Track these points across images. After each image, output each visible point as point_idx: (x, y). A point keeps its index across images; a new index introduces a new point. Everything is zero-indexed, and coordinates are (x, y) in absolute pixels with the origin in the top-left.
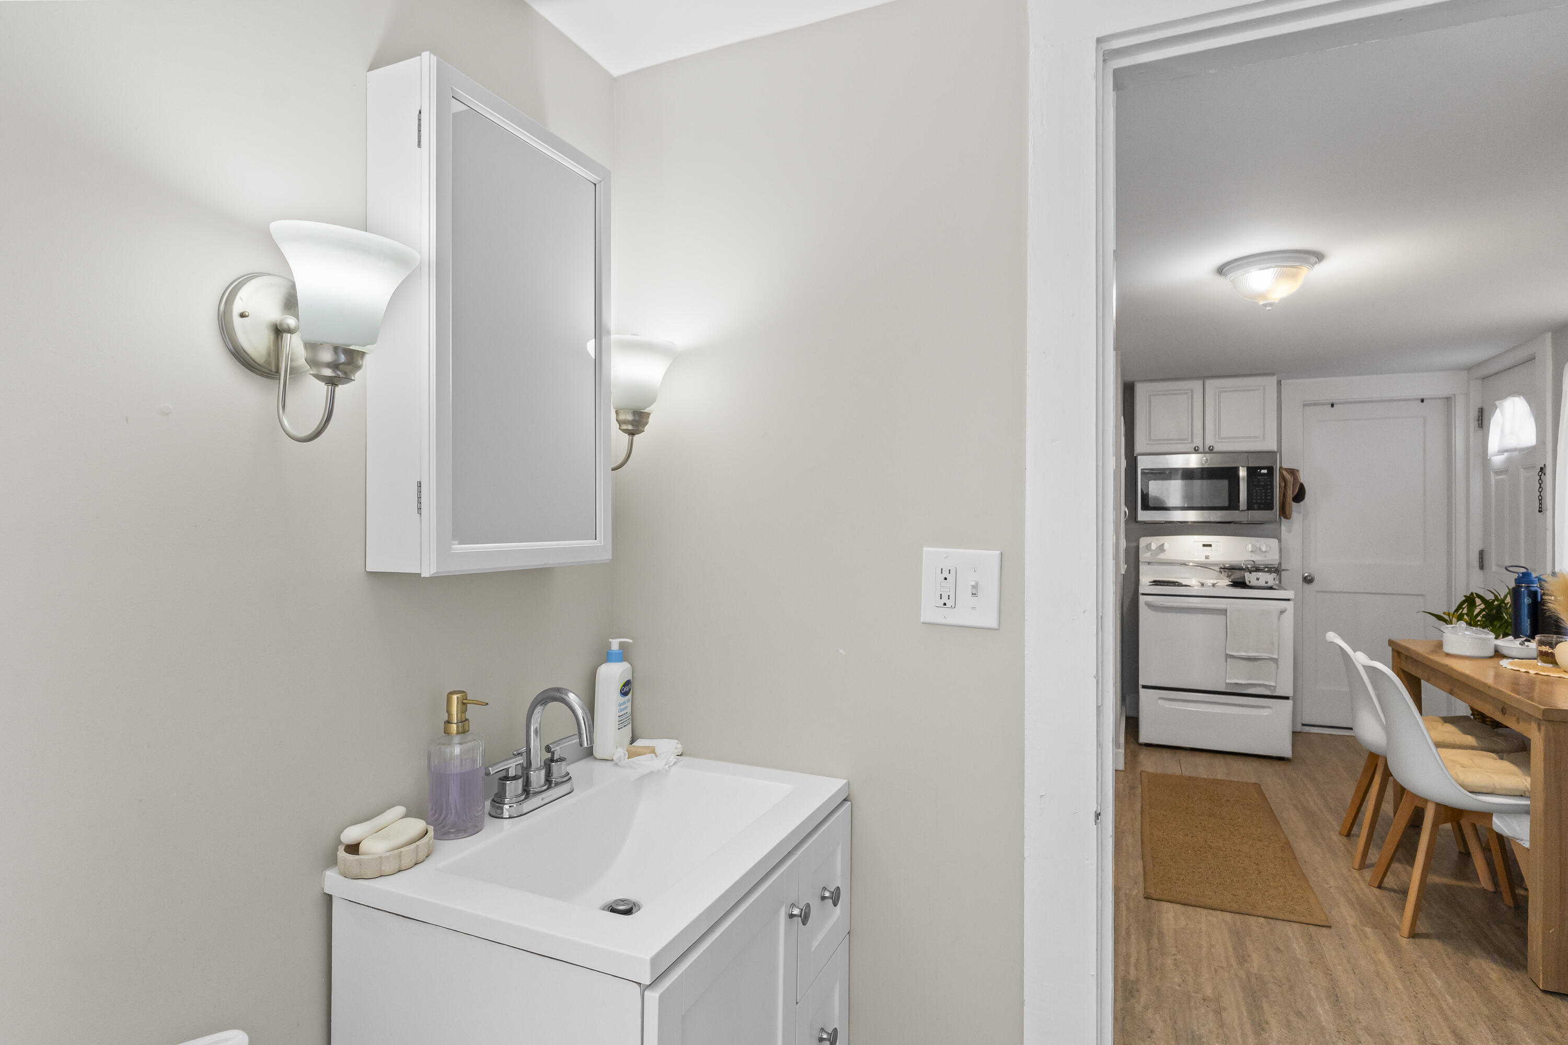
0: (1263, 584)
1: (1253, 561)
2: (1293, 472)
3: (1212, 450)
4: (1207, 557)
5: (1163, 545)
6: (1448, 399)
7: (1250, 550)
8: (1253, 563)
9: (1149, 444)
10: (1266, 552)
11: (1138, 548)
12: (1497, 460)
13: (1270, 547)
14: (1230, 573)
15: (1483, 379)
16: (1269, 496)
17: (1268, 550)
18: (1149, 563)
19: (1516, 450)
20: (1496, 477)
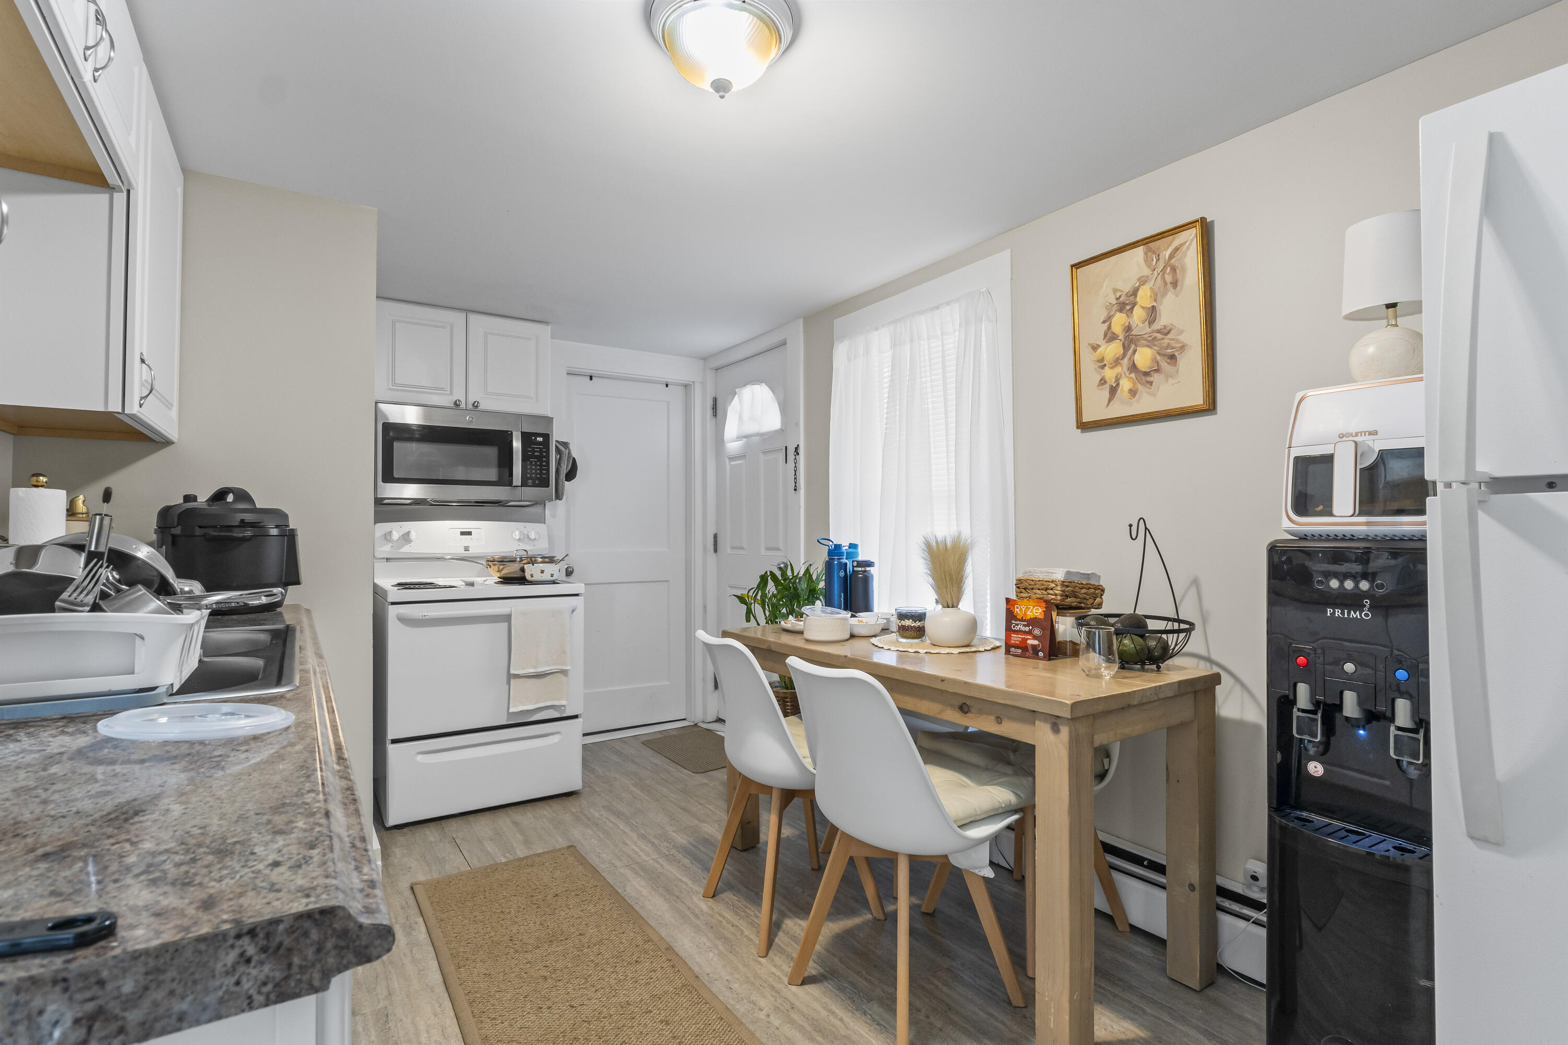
0: (548, 578)
1: (526, 551)
2: (566, 445)
3: (477, 407)
4: (467, 549)
5: (408, 533)
6: (686, 386)
7: (517, 538)
9: (390, 389)
10: (535, 539)
12: (733, 446)
13: (539, 534)
14: (501, 567)
15: (717, 369)
16: (544, 470)
17: (537, 537)
18: (388, 560)
19: (757, 435)
20: (732, 463)
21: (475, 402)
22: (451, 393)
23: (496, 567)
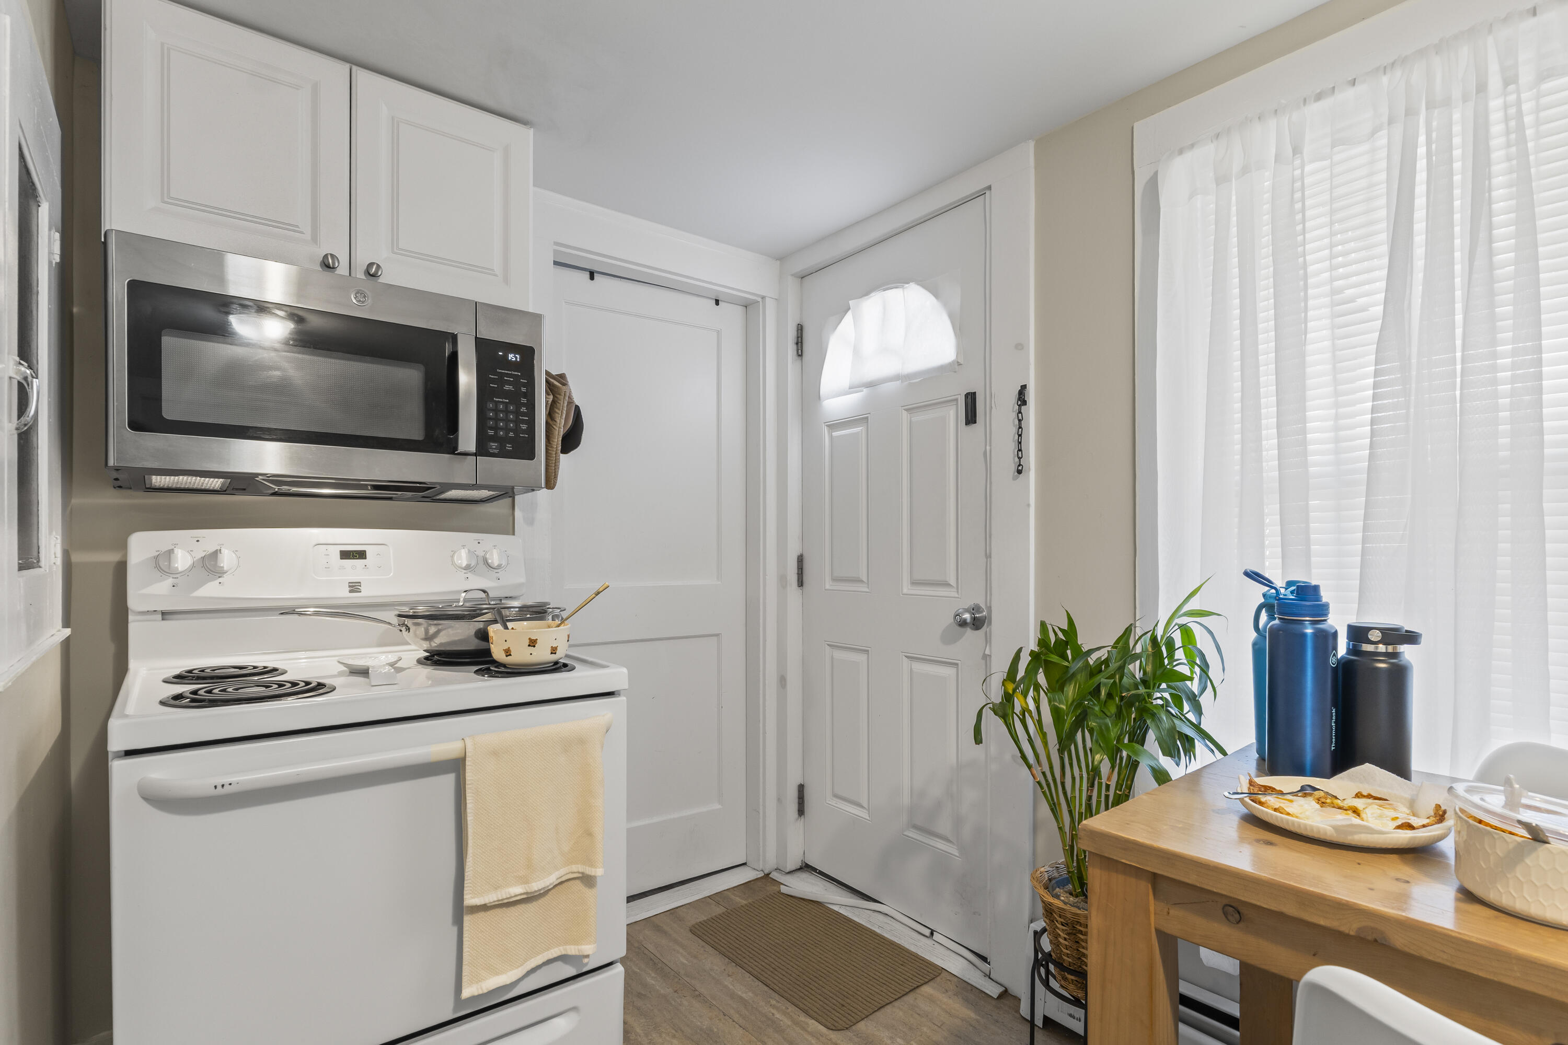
0: (547, 657)
1: (484, 591)
3: (376, 275)
4: (354, 587)
5: (215, 554)
6: (747, 305)
7: (464, 564)
8: (483, 595)
10: (499, 567)
11: (121, 569)
12: (839, 403)
13: (507, 557)
15: (802, 278)
16: (524, 422)
17: (504, 563)
18: (165, 615)
19: (897, 378)
20: (835, 434)
21: (371, 265)
22: (315, 239)
23: (421, 631)
